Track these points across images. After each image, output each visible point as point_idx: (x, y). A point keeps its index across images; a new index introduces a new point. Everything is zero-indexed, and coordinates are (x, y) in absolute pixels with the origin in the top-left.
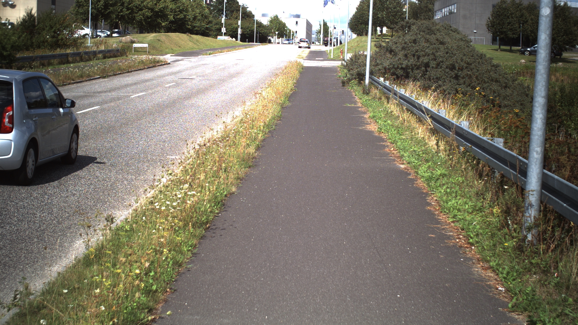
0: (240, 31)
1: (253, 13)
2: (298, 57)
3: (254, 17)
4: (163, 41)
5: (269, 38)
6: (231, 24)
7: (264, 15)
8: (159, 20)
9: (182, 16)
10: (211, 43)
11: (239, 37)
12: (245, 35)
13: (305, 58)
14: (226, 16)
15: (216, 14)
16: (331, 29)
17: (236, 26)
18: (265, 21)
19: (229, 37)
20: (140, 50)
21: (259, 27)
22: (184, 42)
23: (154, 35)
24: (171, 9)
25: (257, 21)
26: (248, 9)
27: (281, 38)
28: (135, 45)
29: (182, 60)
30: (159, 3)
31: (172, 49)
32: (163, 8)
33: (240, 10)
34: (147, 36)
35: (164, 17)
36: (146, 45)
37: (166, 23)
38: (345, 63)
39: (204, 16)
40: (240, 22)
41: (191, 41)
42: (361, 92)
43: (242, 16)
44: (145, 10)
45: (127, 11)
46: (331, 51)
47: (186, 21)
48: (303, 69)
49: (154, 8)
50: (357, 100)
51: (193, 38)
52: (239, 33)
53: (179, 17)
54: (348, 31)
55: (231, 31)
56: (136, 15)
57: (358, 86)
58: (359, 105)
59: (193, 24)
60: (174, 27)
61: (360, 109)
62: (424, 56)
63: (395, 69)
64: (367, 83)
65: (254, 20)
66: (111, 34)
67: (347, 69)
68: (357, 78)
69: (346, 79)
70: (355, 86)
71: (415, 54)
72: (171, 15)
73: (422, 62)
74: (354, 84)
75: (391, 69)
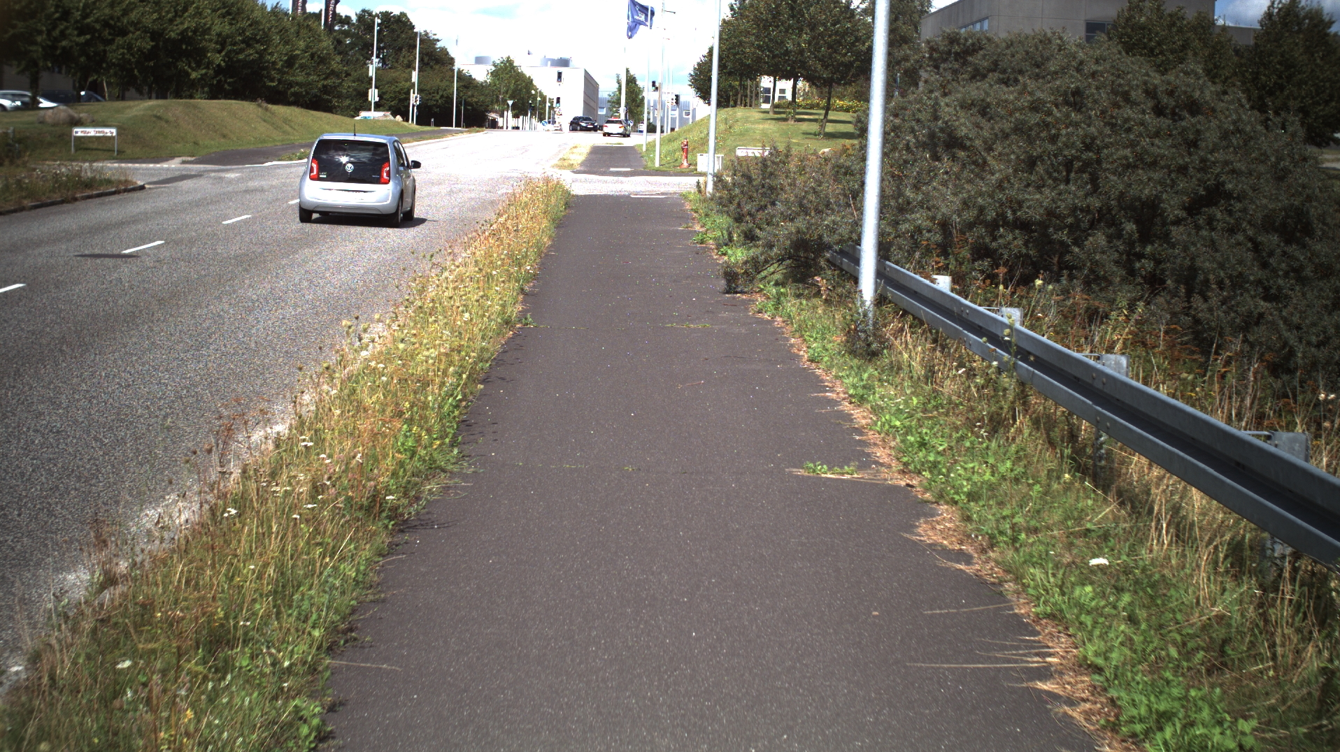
0: (414, 99)
1: (452, 54)
2: (560, 163)
3: (453, 65)
4: (172, 119)
5: (492, 115)
6: (395, 81)
7: (479, 60)
8: (183, 65)
9: (251, 54)
11: (413, 112)
12: (430, 108)
13: (578, 168)
15: (358, 56)
16: (649, 96)
17: (407, 84)
18: (481, 74)
19: (389, 113)
20: (95, 146)
21: (466, 87)
22: (240, 124)
23: (148, 103)
24: (219, 35)
25: (460, 72)
26: (439, 45)
27: (521, 117)
28: (79, 132)
29: (199, 175)
30: (180, 17)
31: (196, 143)
32: (195, 32)
33: (415, 47)
34: (130, 107)
35: (198, 56)
36: (111, 132)
37: (204, 71)
38: (710, 188)
39: (319, 57)
40: (415, 76)
41: (265, 121)
42: (838, 338)
43: (421, 60)
44: (133, 33)
45: (79, 35)
46: (655, 146)
47: (266, 68)
48: (567, 205)
49: (164, 29)
50: (846, 407)
51: (273, 114)
52: (412, 101)
53: (241, 57)
54: (690, 96)
55: (394, 99)
56: (107, 48)
57: (798, 296)
58: (887, 465)
59: (285, 77)
60: (228, 84)
61: (924, 532)
62: (1130, 167)
63: (987, 228)
64: (868, 303)
65: (453, 70)
66: (35, 101)
67: (727, 213)
68: (791, 258)
69: (737, 255)
70: (784, 295)
71: (1079, 158)
72: (220, 52)
73: (1120, 198)
74: (777, 285)
75: (972, 227)
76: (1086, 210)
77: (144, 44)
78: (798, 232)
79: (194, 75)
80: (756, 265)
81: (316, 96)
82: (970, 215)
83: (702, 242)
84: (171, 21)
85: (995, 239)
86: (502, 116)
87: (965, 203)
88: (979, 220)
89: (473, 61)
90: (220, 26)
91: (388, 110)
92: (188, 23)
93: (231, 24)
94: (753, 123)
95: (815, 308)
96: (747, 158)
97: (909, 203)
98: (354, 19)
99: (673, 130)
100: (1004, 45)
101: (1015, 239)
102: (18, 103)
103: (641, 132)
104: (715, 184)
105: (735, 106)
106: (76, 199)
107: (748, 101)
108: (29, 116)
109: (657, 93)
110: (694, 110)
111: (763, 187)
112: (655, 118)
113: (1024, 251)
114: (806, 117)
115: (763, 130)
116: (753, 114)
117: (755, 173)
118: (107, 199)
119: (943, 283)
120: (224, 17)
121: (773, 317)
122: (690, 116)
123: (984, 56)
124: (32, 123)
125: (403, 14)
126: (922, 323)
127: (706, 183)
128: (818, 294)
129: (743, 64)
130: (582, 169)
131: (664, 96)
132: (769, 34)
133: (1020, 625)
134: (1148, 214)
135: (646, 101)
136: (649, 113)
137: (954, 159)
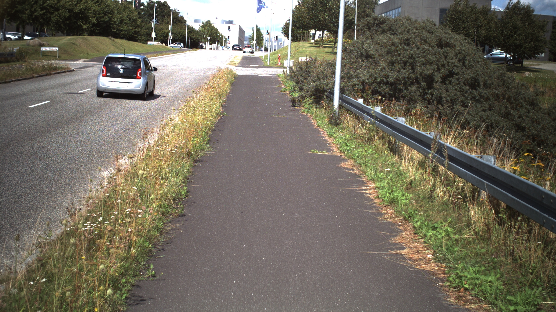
0: (170, 36)
1: (185, 18)
2: (230, 63)
3: (186, 23)
4: (78, 44)
5: (201, 44)
6: (162, 29)
7: (196, 21)
8: (80, 23)
9: (106, 18)
11: (170, 42)
12: (176, 40)
13: (237, 65)
14: (157, 21)
15: (147, 19)
16: (265, 36)
17: (167, 31)
18: (197, 27)
19: (160, 42)
20: (49, 54)
21: (191, 32)
22: (104, 46)
23: (69, 38)
24: (94, 11)
25: (188, 26)
26: (180, 15)
27: (213, 44)
28: (43, 49)
29: (92, 66)
30: (79, 3)
31: (88, 54)
32: (85, 10)
33: (170, 15)
34: (61, 39)
35: (86, 19)
36: (56, 49)
37: (88, 25)
38: (288, 72)
39: (132, 19)
40: (170, 27)
41: (113, 45)
42: (326, 120)
43: (173, 21)
44: (61, 10)
45: (41, 11)
46: (267, 57)
47: (111, 24)
48: (235, 78)
49: (74, 8)
50: (326, 138)
51: (116, 42)
52: (169, 38)
53: (102, 19)
54: (282, 36)
55: (161, 36)
56: (51, 16)
57: (316, 108)
58: (336, 151)
59: (119, 28)
60: (98, 30)
61: (343, 165)
62: (424, 64)
63: (377, 84)
64: (336, 107)
65: (186, 25)
66: (23, 36)
67: (293, 80)
68: (314, 95)
69: (296, 95)
70: (311, 107)
71: (408, 61)
72: (94, 17)
73: (421, 74)
74: (309, 104)
75: (372, 83)
76: (409, 79)
77: (66, 14)
78: (316, 86)
79: (84, 27)
80: (302, 98)
81: (131, 35)
82: (371, 80)
83: (284, 91)
84: (76, 5)
85: (380, 88)
86: (205, 44)
87: (370, 76)
88: (375, 82)
89: (193, 21)
90: (95, 7)
91: (159, 41)
92: (82, 6)
93: (98, 6)
94: (306, 48)
95: (321, 111)
96: (301, 61)
97: (351, 76)
98: (146, 4)
99: (275, 50)
100: (393, 21)
101: (387, 88)
102: (17, 37)
103: (262, 51)
104: (290, 71)
105: (300, 41)
106: (51, 74)
107: (305, 39)
108: (21, 43)
109: (269, 35)
110: (284, 42)
111: (306, 71)
112: (268, 45)
113: (389, 92)
114: (327, 46)
115: (310, 51)
116: (307, 44)
117: (304, 66)
118: (62, 74)
119: (361, 101)
120: (96, 3)
121: (307, 114)
122: (282, 45)
123: (386, 25)
124: (24, 45)
125: (165, 2)
126: (353, 113)
127: (287, 70)
128: (323, 107)
129: (303, 24)
130: (239, 65)
131: (271, 37)
132: (313, 13)
133: (363, 182)
134: (430, 80)
135: (264, 38)
136: (265, 43)
137: (368, 61)
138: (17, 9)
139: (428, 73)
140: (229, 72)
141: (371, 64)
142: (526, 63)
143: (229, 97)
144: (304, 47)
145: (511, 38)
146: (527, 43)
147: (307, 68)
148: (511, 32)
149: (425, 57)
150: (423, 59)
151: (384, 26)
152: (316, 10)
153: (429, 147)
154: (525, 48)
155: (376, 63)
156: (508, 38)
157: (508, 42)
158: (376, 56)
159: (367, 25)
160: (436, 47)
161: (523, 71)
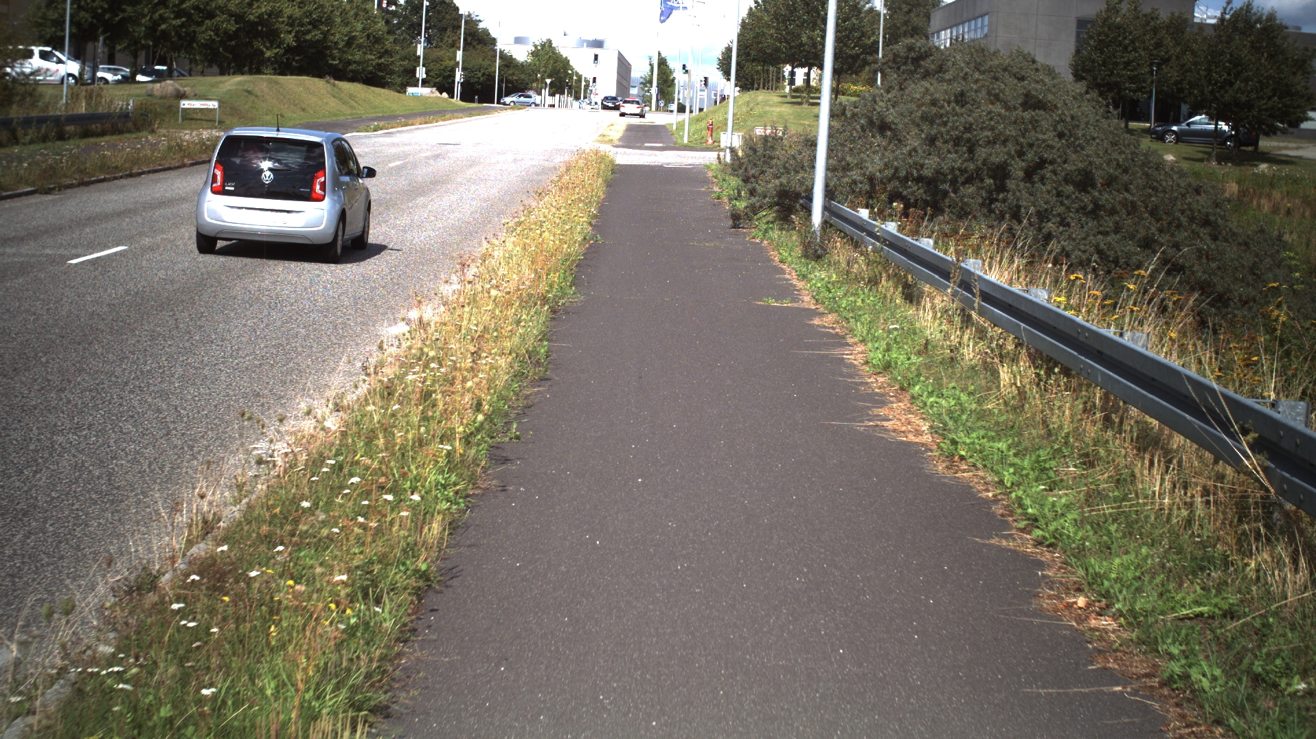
0: (459, 76)
1: (493, 34)
2: (600, 139)
3: (495, 45)
4: (259, 94)
6: (439, 60)
7: (518, 40)
8: (258, 44)
9: (316, 35)
10: (386, 103)
11: (458, 89)
12: (473, 85)
13: (617, 143)
14: (428, 40)
15: (405, 35)
16: (679, 77)
17: (452, 63)
18: (521, 54)
19: (434, 89)
20: (199, 116)
21: (507, 66)
22: (314, 99)
23: (239, 78)
24: (290, 17)
25: (501, 52)
26: (481, 26)
27: (557, 96)
28: (186, 104)
32: (270, 15)
33: (460, 27)
34: (221, 82)
35: (272, 36)
36: (213, 104)
37: (276, 51)
38: (728, 159)
39: (374, 37)
40: (459, 55)
41: (334, 96)
42: (798, 251)
43: (465, 40)
44: (220, 16)
45: (175, 18)
46: (684, 125)
47: (328, 48)
48: (613, 172)
49: (245, 13)
50: (794, 281)
51: (340, 89)
52: (457, 79)
53: (308, 37)
54: (716, 77)
55: (438, 76)
56: (198, 30)
57: (781, 229)
58: (807, 301)
59: (345, 56)
60: (296, 61)
61: (816, 321)
62: (991, 143)
63: (900, 182)
64: (817, 226)
65: (495, 51)
66: (134, 75)
67: (737, 175)
68: (777, 204)
69: (741, 205)
70: (771, 228)
71: (962, 137)
72: (290, 32)
73: (985, 162)
74: (768, 223)
75: (890, 180)
76: (963, 171)
77: (229, 26)
78: (781, 185)
79: (268, 54)
80: (754, 210)
81: (371, 73)
82: (888, 173)
83: (719, 198)
84: (250, 5)
85: (906, 188)
86: (540, 94)
87: (886, 165)
88: (894, 176)
89: (512, 41)
90: (289, 10)
91: (433, 87)
92: (264, 8)
94: (771, 106)
95: (791, 236)
97: (848, 165)
99: (701, 110)
102: (119, 77)
103: (672, 111)
104: (731, 156)
105: (757, 89)
107: (770, 84)
109: (687, 75)
111: (764, 156)
112: (684, 98)
113: (924, 197)
115: (779, 112)
116: (773, 97)
117: (759, 146)
119: (864, 213)
121: (762, 241)
124: (142, 95)
126: (847, 236)
127: (725, 156)
128: (794, 228)
129: (765, 53)
130: (620, 143)
131: (693, 79)
132: (787, 27)
133: (848, 344)
134: (1000, 173)
135: (676, 82)
136: (680, 94)
137: (884, 136)
138: (126, 15)
139: (996, 160)
140: (601, 158)
141: (890, 142)
142: (1265, 144)
143: (602, 208)
144: (766, 103)
145: (1227, 88)
146: (1263, 99)
147: (765, 150)
148: (1229, 74)
149: (992, 129)
150: (989, 133)
151: (925, 63)
152: (794, 21)
153: (946, 276)
154: (1260, 110)
155: (900, 141)
156: (1221, 88)
157: (1222, 97)
158: (900, 126)
159: (894, 61)
160: (1020, 109)
161: (1258, 160)
